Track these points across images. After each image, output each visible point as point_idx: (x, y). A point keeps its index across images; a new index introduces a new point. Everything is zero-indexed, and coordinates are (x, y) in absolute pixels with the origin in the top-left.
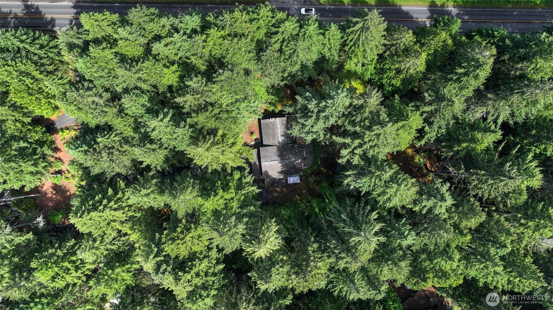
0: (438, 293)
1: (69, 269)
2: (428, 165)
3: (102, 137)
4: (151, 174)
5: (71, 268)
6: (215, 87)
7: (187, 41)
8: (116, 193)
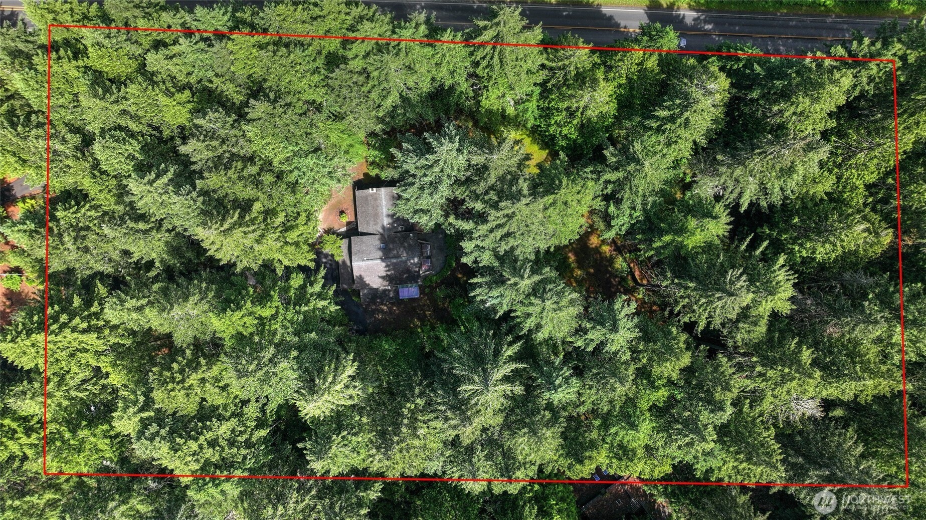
0: (646, 488)
1: (15, 431)
2: (637, 274)
3: (65, 210)
4: (152, 274)
5: (18, 429)
6: (251, 130)
7: (207, 52)
8: (88, 304)
